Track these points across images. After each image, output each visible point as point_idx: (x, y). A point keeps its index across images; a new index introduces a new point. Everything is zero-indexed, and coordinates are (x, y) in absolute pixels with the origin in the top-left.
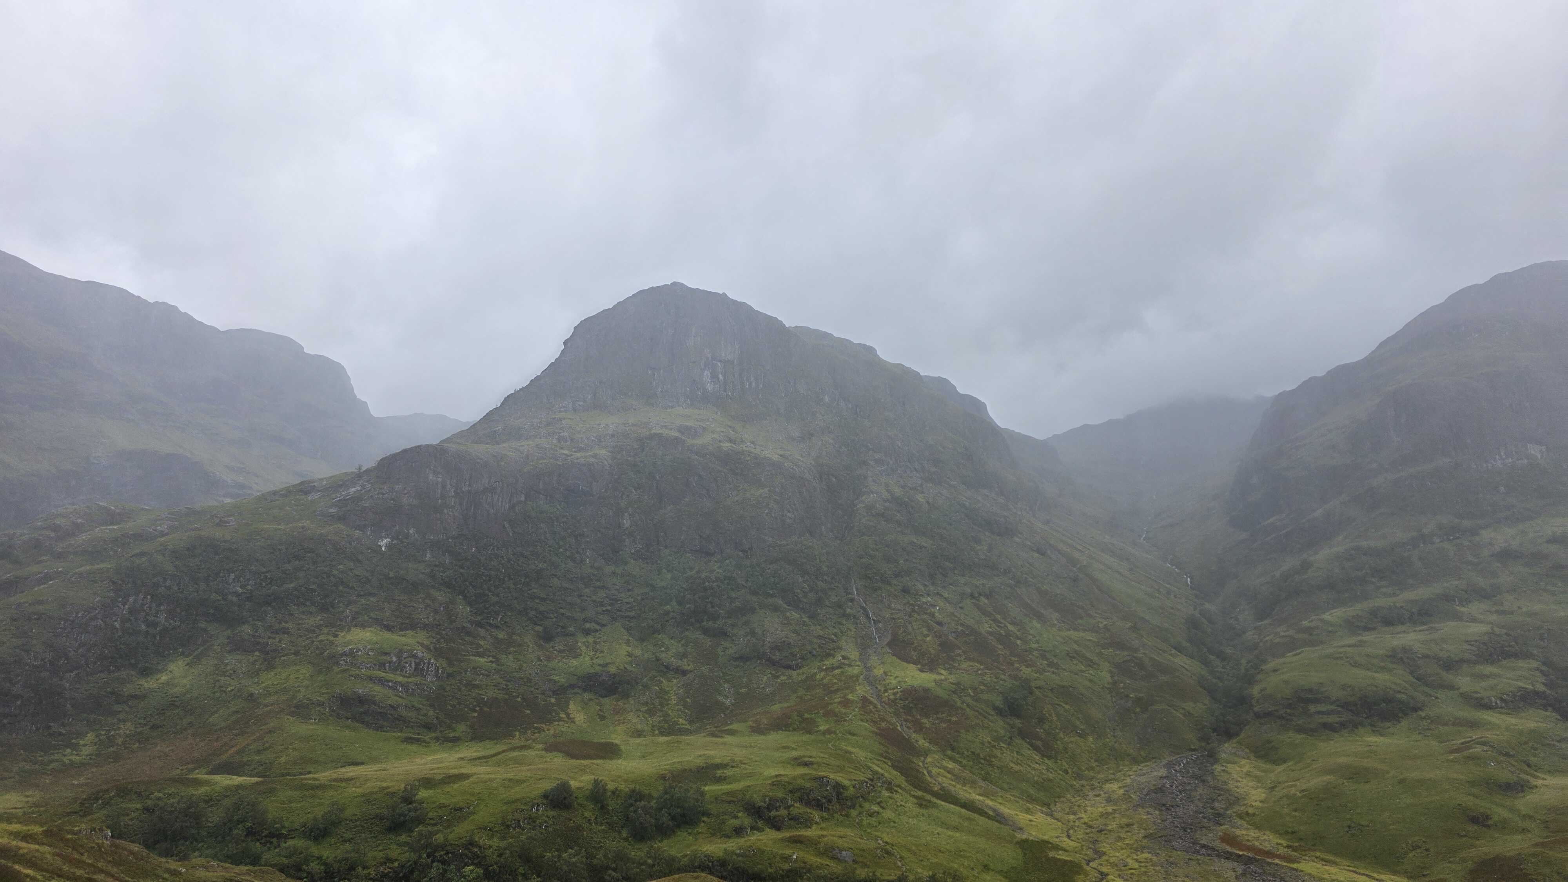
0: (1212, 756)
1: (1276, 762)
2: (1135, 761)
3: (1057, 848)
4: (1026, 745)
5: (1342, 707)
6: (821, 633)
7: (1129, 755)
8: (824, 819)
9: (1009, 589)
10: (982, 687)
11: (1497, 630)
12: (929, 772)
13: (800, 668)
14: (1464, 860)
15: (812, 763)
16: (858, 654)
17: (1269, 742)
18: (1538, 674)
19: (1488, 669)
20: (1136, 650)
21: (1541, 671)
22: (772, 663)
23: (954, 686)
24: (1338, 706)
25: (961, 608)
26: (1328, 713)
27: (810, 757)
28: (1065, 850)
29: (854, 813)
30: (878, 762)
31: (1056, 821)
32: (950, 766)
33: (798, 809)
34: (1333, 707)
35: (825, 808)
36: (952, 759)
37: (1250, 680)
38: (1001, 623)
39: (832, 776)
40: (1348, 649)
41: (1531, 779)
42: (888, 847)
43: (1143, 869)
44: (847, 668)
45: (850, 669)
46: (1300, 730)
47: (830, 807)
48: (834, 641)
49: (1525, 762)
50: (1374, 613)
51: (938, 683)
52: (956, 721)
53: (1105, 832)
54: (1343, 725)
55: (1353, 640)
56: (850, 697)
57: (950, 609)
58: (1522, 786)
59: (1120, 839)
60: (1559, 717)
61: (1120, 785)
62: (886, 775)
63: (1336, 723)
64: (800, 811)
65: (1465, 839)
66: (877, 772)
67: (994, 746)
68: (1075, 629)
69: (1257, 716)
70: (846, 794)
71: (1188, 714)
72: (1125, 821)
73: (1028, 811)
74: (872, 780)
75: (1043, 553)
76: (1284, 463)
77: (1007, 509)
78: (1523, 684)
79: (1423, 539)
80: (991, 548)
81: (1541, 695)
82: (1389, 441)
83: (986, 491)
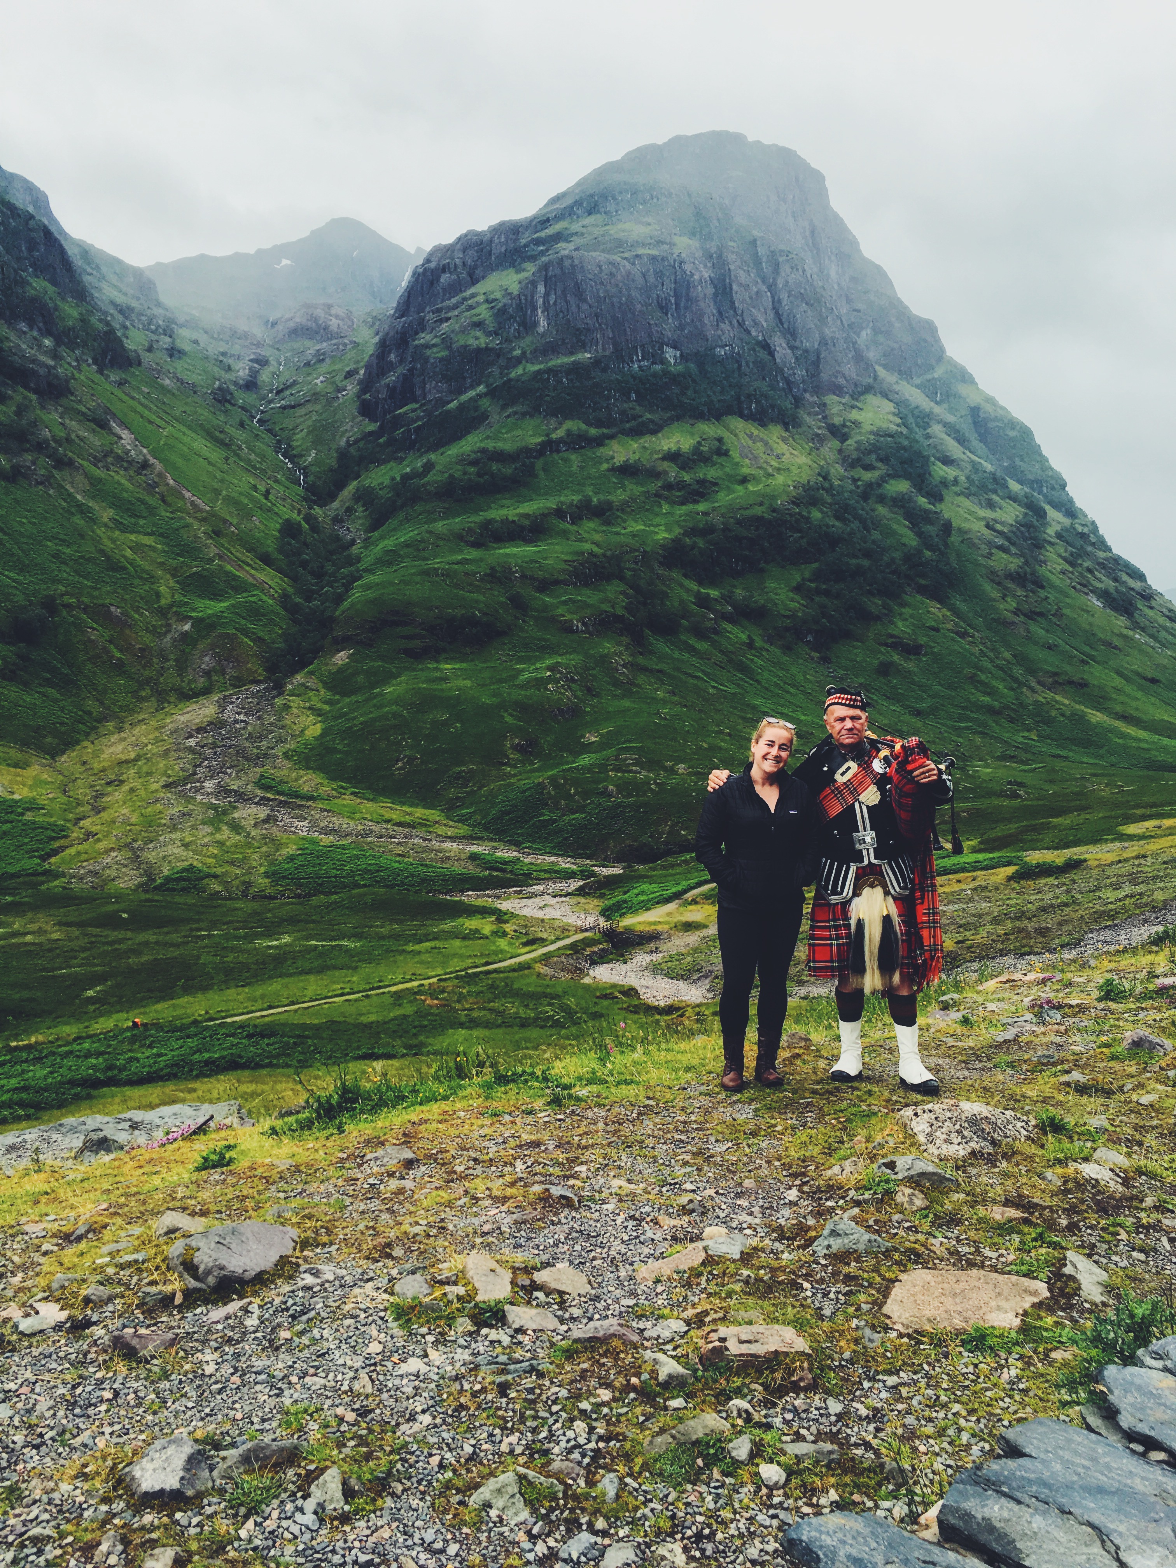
0: (278, 688)
1: (347, 692)
5: (427, 629)
7: (176, 689)
11: (598, 550)
18: (623, 597)
20: (210, 560)
21: (627, 594)
24: (423, 628)
26: (412, 636)
28: (48, 809)
31: (55, 773)
34: (417, 630)
41: (584, 704)
49: (586, 687)
50: (485, 526)
54: (426, 650)
55: (459, 556)
58: (574, 711)
60: (630, 642)
61: (157, 725)
63: (419, 648)
65: (505, 766)
68: (133, 531)
69: (336, 641)
75: (103, 425)
76: (425, 338)
77: (55, 355)
78: (605, 607)
79: (550, 446)
80: (20, 412)
81: (619, 619)
82: (536, 324)
83: (23, 326)
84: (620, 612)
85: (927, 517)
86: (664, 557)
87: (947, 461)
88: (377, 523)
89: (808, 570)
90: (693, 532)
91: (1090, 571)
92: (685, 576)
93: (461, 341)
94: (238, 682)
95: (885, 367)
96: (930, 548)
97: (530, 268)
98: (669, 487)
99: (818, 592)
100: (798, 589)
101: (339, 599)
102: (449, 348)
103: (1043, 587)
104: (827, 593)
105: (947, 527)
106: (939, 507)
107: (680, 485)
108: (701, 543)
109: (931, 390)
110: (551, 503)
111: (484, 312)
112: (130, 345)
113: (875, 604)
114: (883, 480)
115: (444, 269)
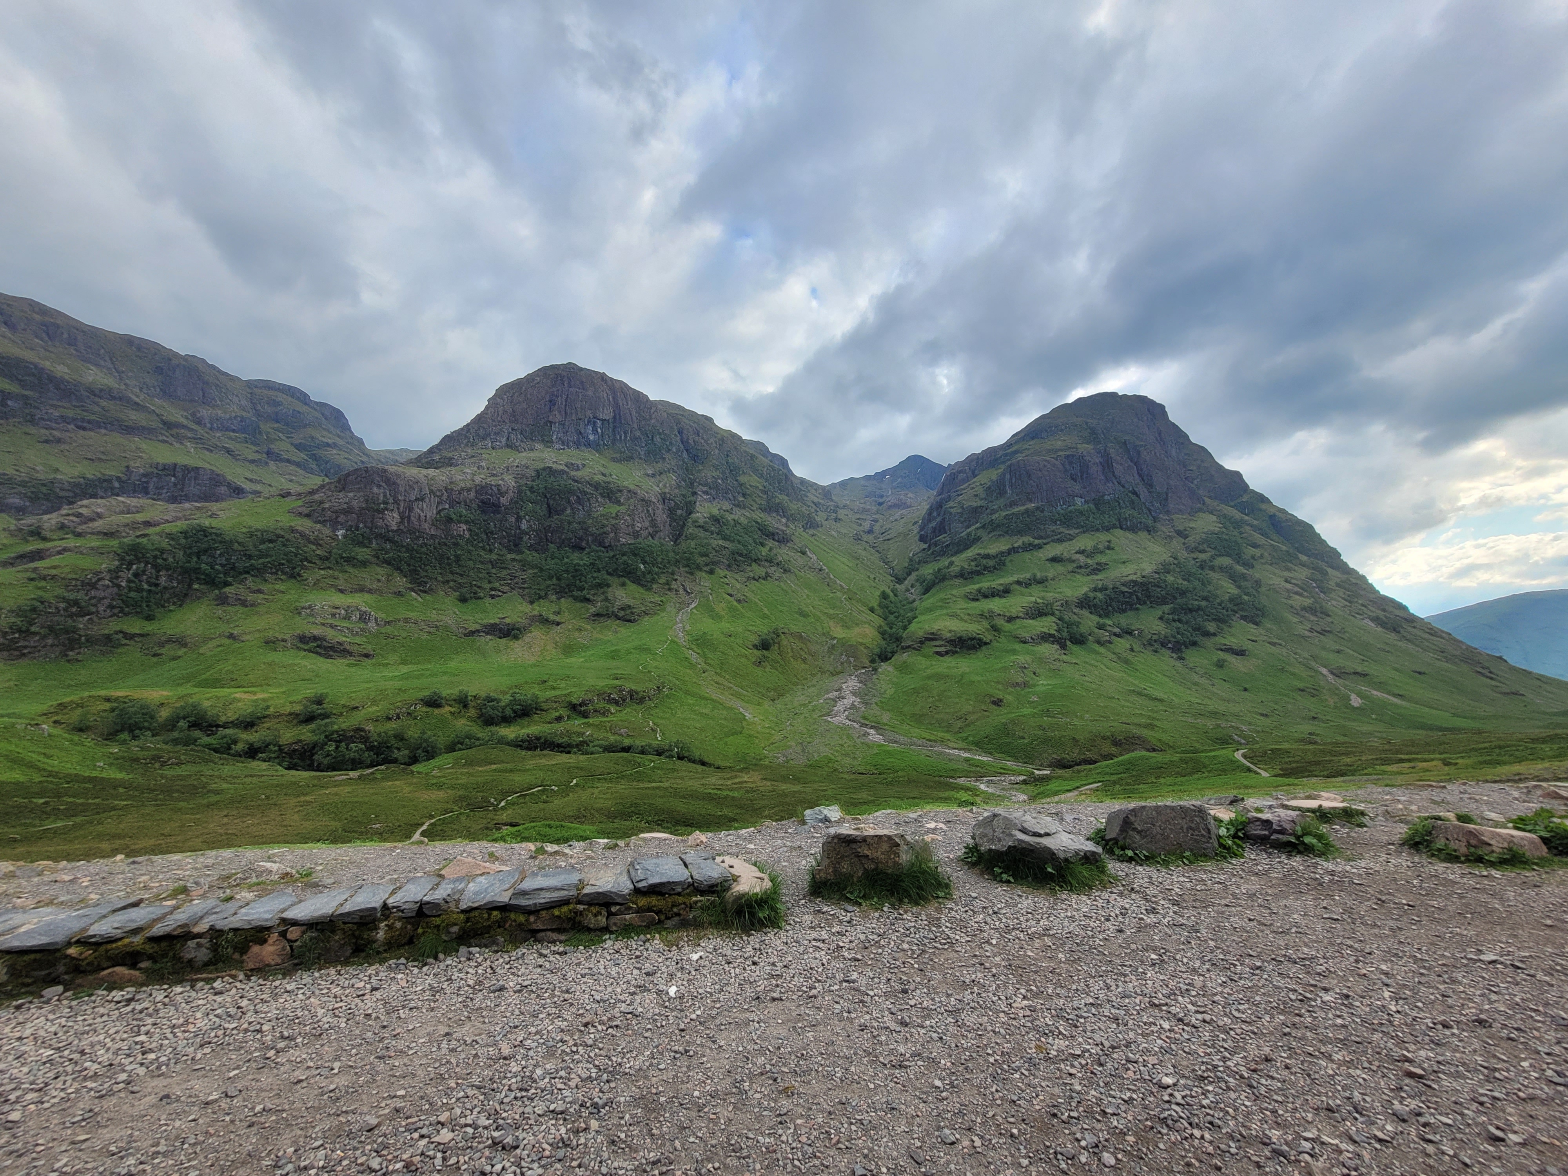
0: (875, 671)
4: (769, 666)
6: (653, 600)
7: (829, 671)
8: (617, 711)
10: (748, 633)
11: (1039, 601)
13: (637, 621)
16: (676, 612)
17: (906, 662)
18: (1054, 624)
19: (1030, 622)
21: (1057, 623)
22: (619, 617)
23: (730, 632)
26: (941, 646)
27: (619, 674)
29: (640, 706)
33: (601, 705)
34: (944, 642)
35: (620, 704)
36: (720, 675)
39: (630, 685)
41: (1032, 681)
42: (655, 727)
46: (925, 655)
47: (624, 703)
48: (660, 605)
49: (1034, 671)
50: (979, 591)
51: (721, 630)
54: (947, 653)
55: (964, 605)
57: (738, 586)
63: (944, 651)
69: (903, 648)
70: (638, 695)
71: (867, 647)
75: (804, 553)
76: (951, 504)
77: (787, 526)
78: (1044, 630)
79: (1013, 550)
80: (771, 550)
81: (1052, 636)
82: (1006, 492)
83: (774, 514)
84: (1052, 632)
85: (1244, 577)
86: (1078, 603)
87: (1255, 546)
88: (926, 591)
89: (1167, 608)
90: (1095, 590)
91: (1363, 605)
92: (1091, 613)
93: (967, 504)
94: (856, 668)
95: (1210, 497)
96: (1246, 594)
97: (1003, 467)
98: (1081, 567)
99: (1174, 620)
100: (1161, 618)
101: (905, 628)
102: (962, 507)
103: (1329, 616)
104: (1180, 621)
105: (1258, 583)
106: (1250, 572)
107: (1086, 566)
108: (1099, 595)
109: (1242, 508)
110: (1015, 578)
111: (980, 490)
112: (818, 519)
113: (1211, 627)
114: (1213, 558)
115: (960, 472)
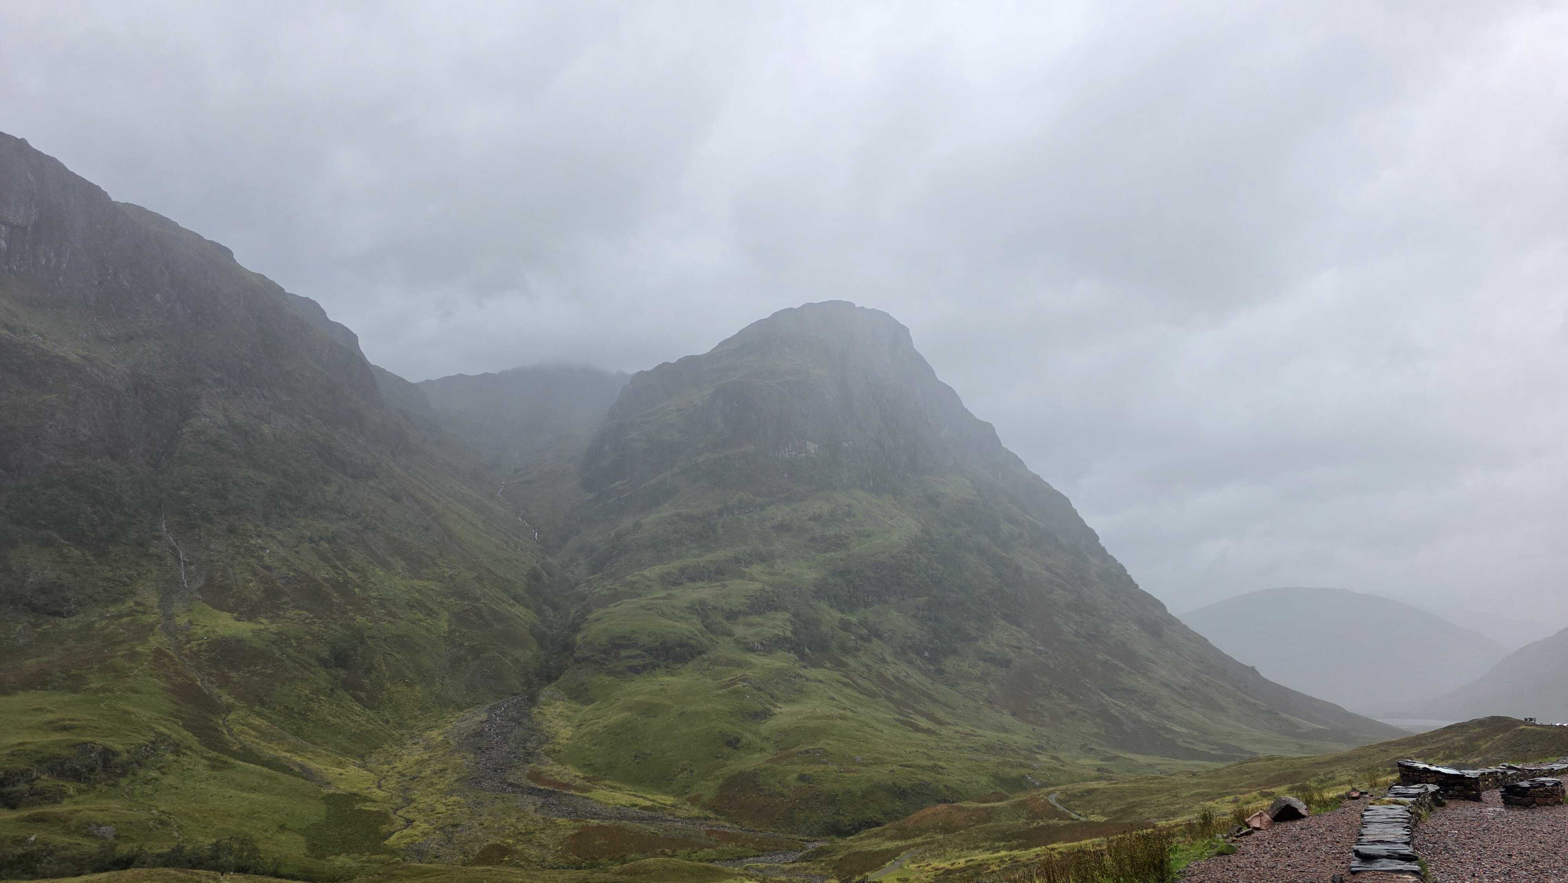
0: (532, 700)
1: (586, 703)
2: (460, 708)
3: (365, 799)
4: (348, 697)
5: (646, 651)
6: (110, 575)
7: (453, 702)
8: (80, 791)
9: (354, 535)
10: (308, 637)
11: (767, 588)
12: (230, 731)
13: (74, 615)
14: (717, 778)
15: (73, 727)
16: (157, 600)
17: (583, 684)
18: (788, 623)
19: (755, 619)
20: (477, 600)
21: (791, 622)
22: (35, 609)
23: (275, 636)
24: (643, 651)
25: (297, 552)
26: (635, 657)
27: (73, 720)
28: (374, 801)
29: (123, 782)
30: (165, 723)
31: (368, 772)
32: (257, 723)
33: (46, 781)
34: (639, 652)
35: (85, 778)
36: (259, 715)
37: (575, 628)
38: (341, 570)
39: (99, 741)
40: (661, 601)
41: (772, 708)
42: (164, 817)
43: (450, 812)
44: (140, 616)
45: (144, 617)
46: (610, 673)
47: (92, 777)
48: (125, 584)
49: (770, 694)
50: (682, 571)
51: (257, 633)
52: (271, 674)
53: (418, 779)
54: (645, 667)
55: (663, 594)
56: (139, 649)
57: (283, 553)
58: (765, 714)
59: (432, 784)
60: (797, 658)
61: (441, 731)
62: (174, 736)
63: (640, 666)
64: (48, 785)
65: (721, 759)
66: (162, 734)
67: (312, 700)
68: (420, 578)
69: (577, 661)
70: (117, 760)
71: (517, 661)
72: (439, 766)
73: (340, 764)
74: (154, 743)
76: (633, 434)
78: (776, 632)
79: (727, 511)
81: (787, 640)
84: (788, 635)
85: (1003, 562)
86: (814, 592)
87: (1012, 522)
89: (920, 602)
90: (835, 573)
92: (831, 606)
93: (660, 437)
94: (501, 694)
96: (1008, 585)
97: (709, 388)
98: (815, 540)
99: (930, 619)
100: (914, 617)
101: (577, 628)
102: (650, 442)
103: (1093, 616)
105: (1019, 571)
106: (1011, 555)
107: (823, 539)
108: (841, 582)
110: (730, 553)
111: (676, 418)
112: (412, 439)
113: (972, 629)
114: (968, 535)
115: (645, 388)
